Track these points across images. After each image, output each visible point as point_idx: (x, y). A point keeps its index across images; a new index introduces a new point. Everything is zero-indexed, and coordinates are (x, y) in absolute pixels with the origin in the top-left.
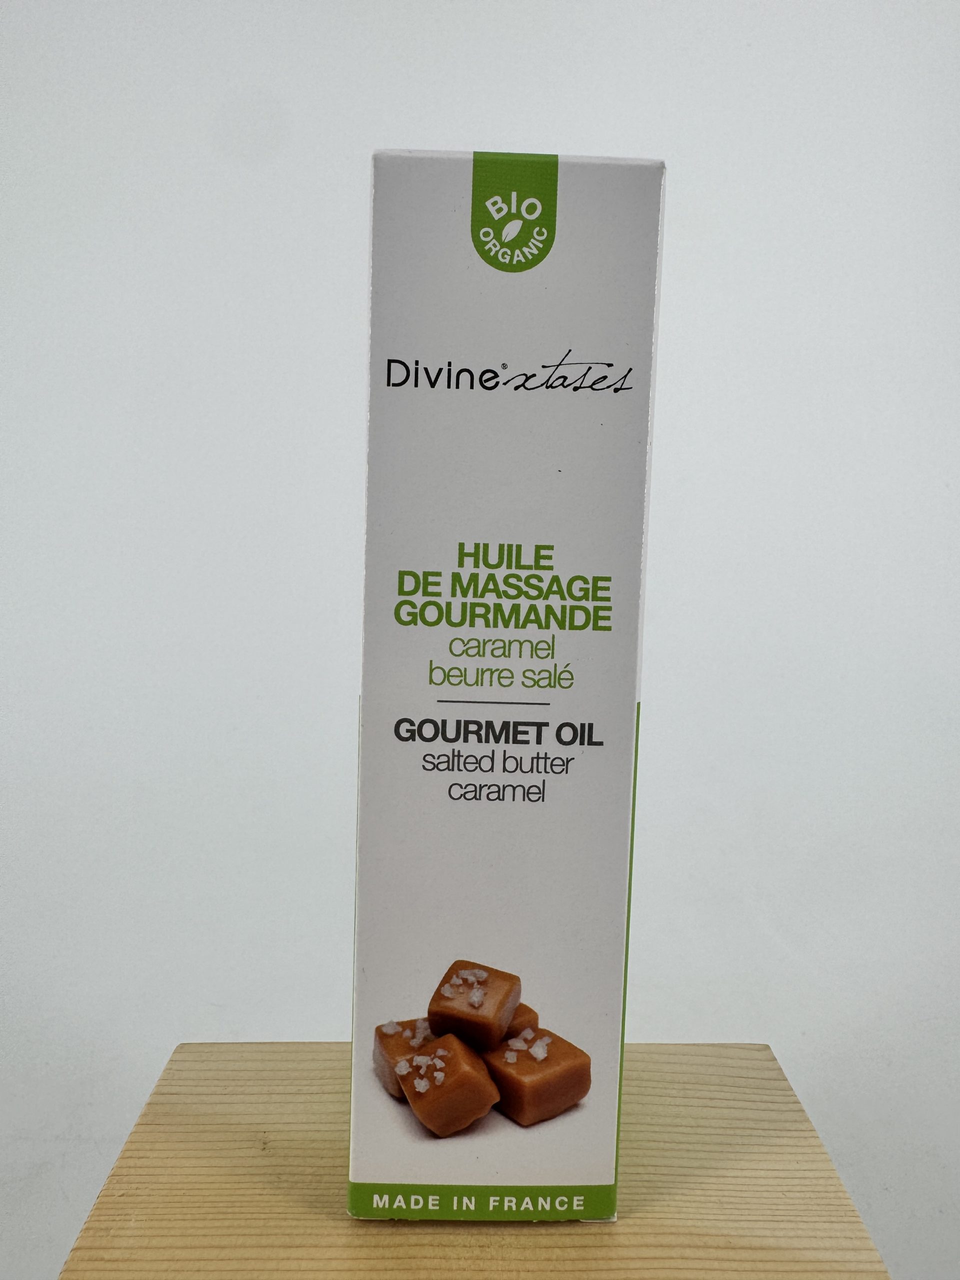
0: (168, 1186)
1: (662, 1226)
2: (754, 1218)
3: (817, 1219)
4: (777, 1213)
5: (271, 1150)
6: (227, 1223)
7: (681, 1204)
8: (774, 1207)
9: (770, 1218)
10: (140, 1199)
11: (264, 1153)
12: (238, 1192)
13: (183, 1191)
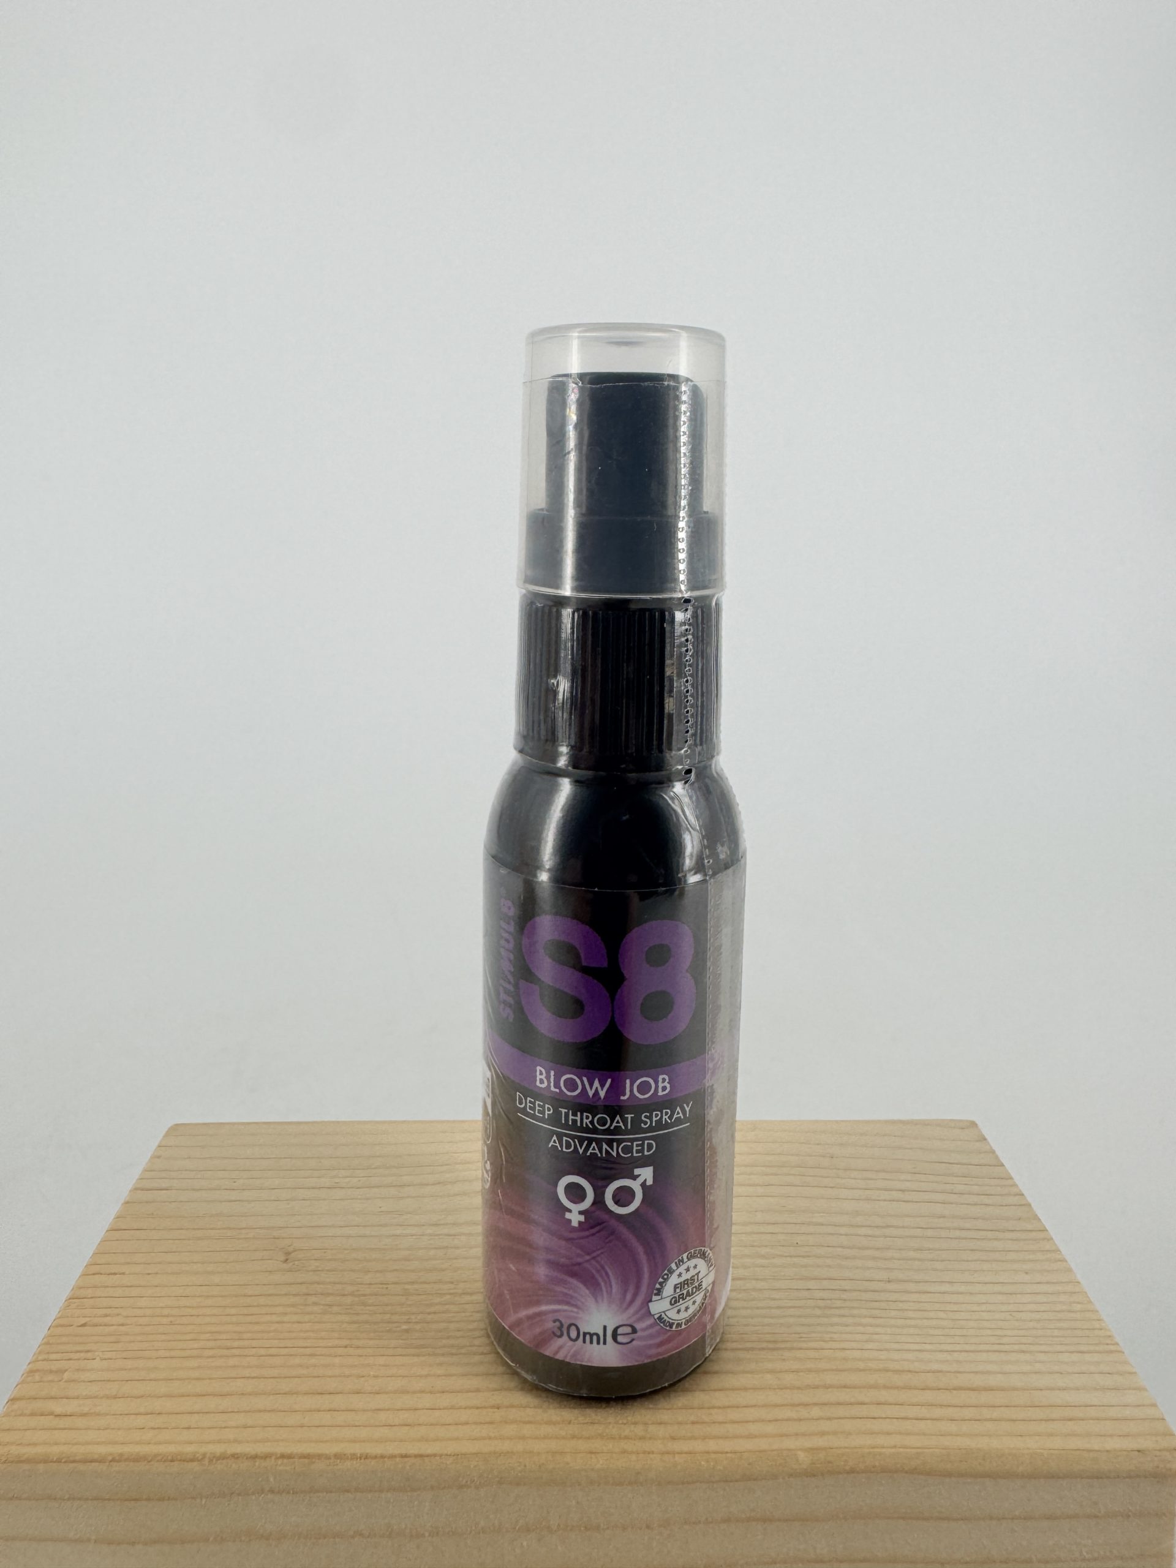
0: (149, 1312)
1: (845, 1359)
2: (973, 1348)
3: (1063, 1348)
4: (1005, 1340)
5: (296, 1262)
6: (232, 1362)
7: (870, 1329)
8: (999, 1332)
9: (996, 1347)
10: (107, 1329)
11: (285, 1266)
12: (249, 1319)
13: (171, 1319)
